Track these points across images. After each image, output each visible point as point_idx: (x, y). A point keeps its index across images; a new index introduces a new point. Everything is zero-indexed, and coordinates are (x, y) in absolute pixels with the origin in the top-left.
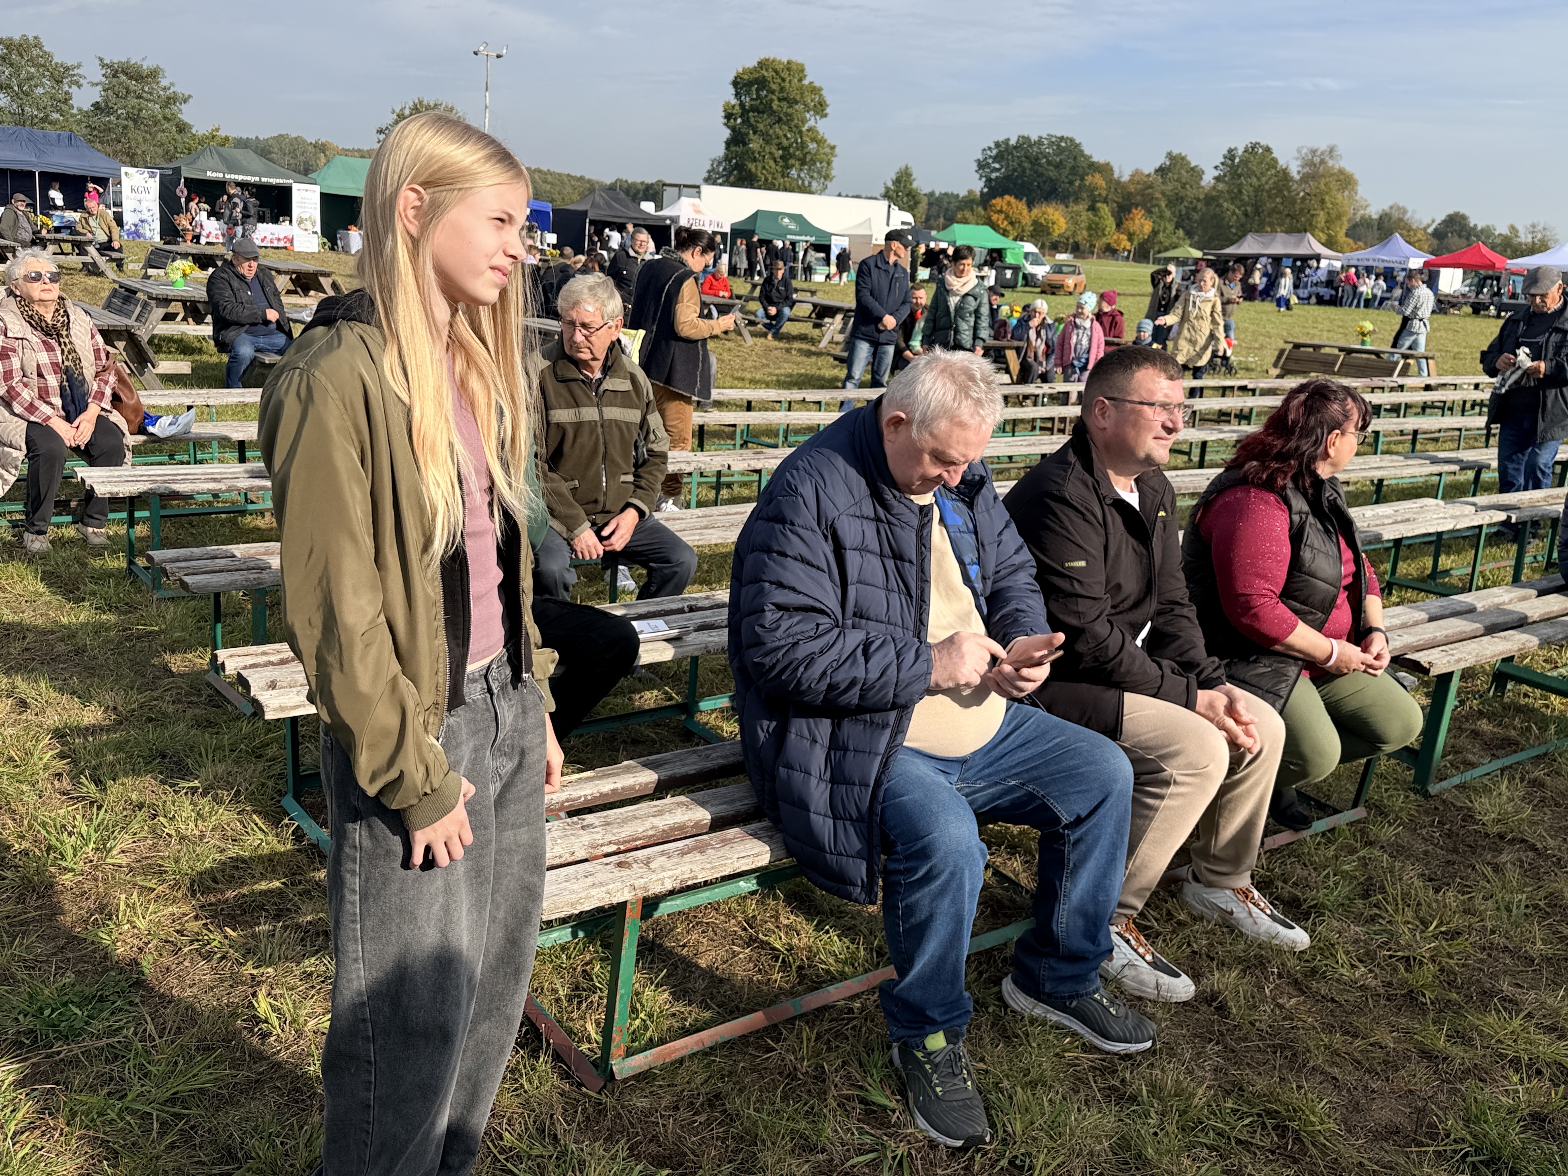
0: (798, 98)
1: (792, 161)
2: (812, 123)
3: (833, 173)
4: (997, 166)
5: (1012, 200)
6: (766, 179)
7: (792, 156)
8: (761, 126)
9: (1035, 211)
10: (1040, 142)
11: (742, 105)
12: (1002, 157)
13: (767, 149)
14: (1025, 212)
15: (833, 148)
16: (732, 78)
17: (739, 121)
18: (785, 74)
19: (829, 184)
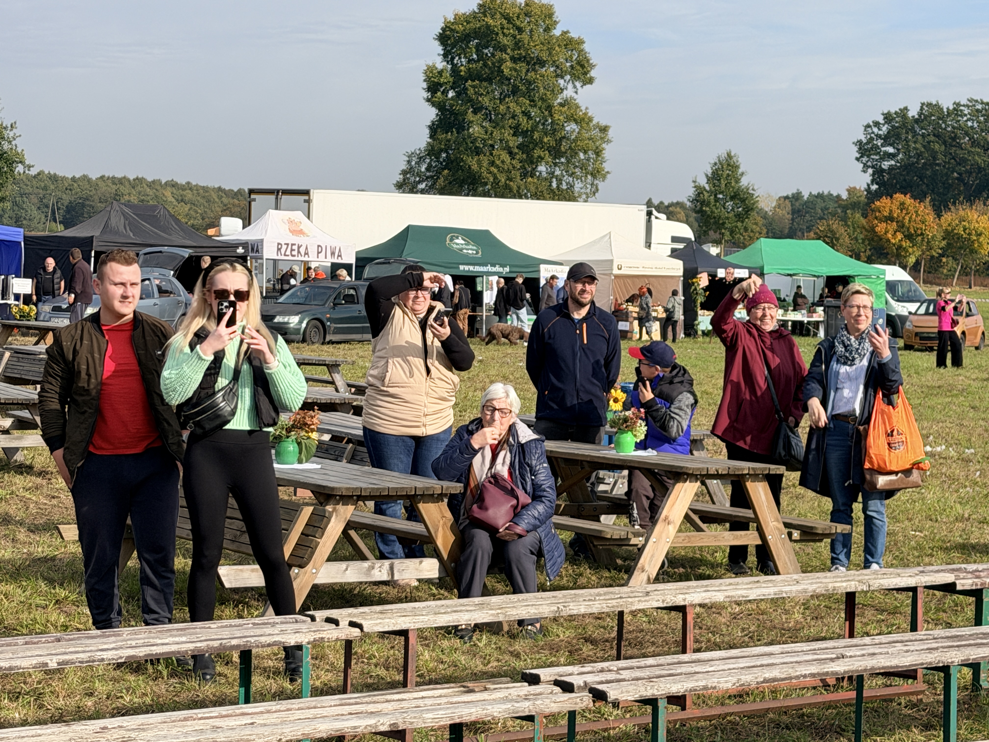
0: (544, 56)
1: (537, 152)
2: (569, 93)
3: (607, 166)
4: (891, 150)
5: (908, 200)
6: (496, 181)
7: (539, 144)
8: (486, 101)
9: (948, 217)
10: (957, 110)
11: (455, 70)
12: (898, 137)
13: (497, 134)
14: (931, 217)
15: (604, 129)
16: (438, 30)
17: (451, 94)
18: (524, 23)
19: (601, 185)
